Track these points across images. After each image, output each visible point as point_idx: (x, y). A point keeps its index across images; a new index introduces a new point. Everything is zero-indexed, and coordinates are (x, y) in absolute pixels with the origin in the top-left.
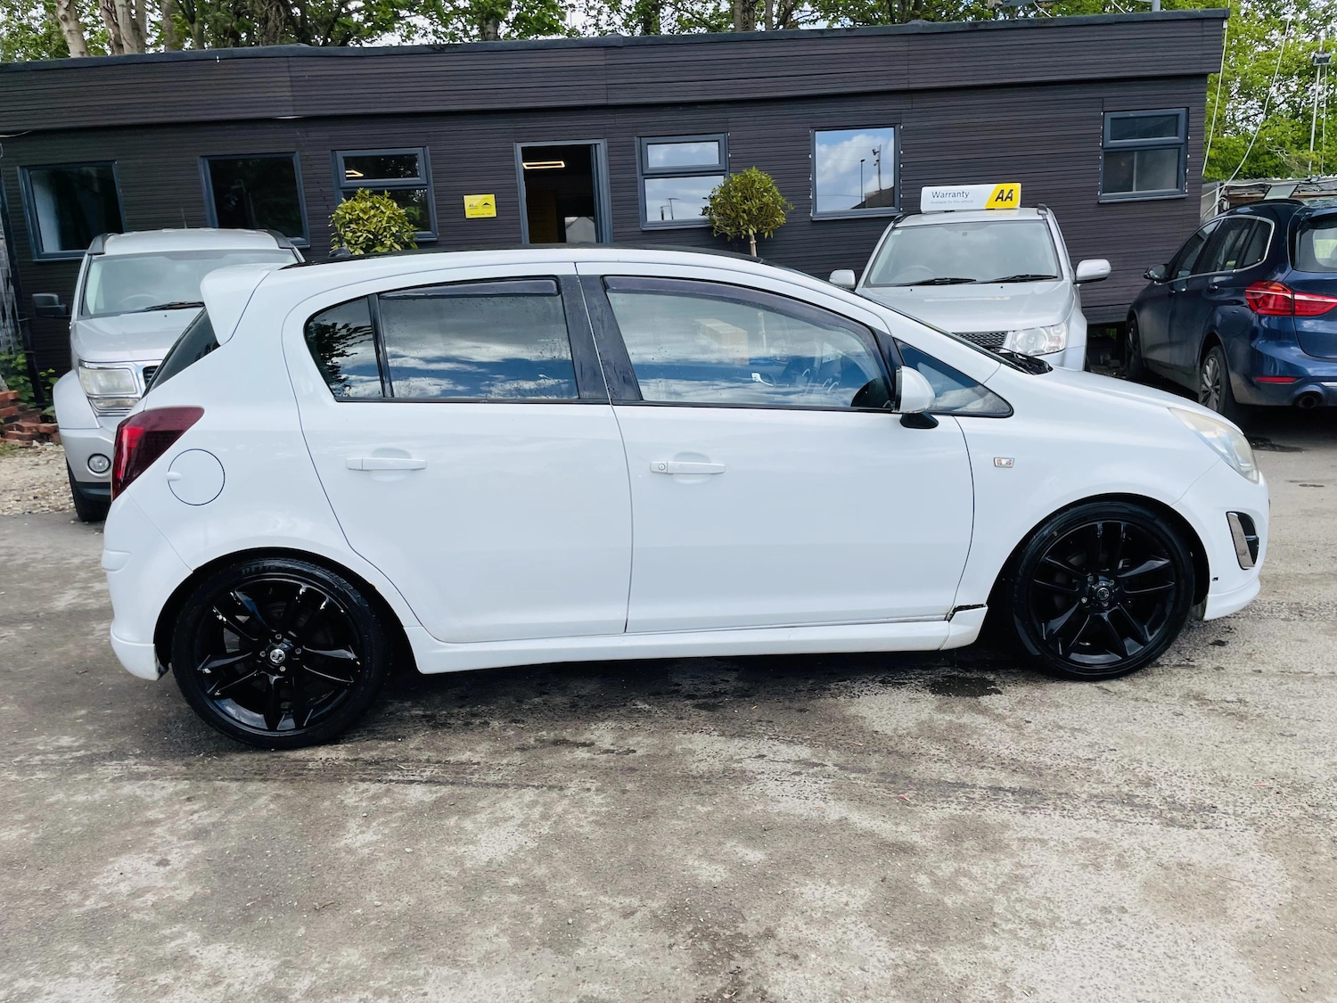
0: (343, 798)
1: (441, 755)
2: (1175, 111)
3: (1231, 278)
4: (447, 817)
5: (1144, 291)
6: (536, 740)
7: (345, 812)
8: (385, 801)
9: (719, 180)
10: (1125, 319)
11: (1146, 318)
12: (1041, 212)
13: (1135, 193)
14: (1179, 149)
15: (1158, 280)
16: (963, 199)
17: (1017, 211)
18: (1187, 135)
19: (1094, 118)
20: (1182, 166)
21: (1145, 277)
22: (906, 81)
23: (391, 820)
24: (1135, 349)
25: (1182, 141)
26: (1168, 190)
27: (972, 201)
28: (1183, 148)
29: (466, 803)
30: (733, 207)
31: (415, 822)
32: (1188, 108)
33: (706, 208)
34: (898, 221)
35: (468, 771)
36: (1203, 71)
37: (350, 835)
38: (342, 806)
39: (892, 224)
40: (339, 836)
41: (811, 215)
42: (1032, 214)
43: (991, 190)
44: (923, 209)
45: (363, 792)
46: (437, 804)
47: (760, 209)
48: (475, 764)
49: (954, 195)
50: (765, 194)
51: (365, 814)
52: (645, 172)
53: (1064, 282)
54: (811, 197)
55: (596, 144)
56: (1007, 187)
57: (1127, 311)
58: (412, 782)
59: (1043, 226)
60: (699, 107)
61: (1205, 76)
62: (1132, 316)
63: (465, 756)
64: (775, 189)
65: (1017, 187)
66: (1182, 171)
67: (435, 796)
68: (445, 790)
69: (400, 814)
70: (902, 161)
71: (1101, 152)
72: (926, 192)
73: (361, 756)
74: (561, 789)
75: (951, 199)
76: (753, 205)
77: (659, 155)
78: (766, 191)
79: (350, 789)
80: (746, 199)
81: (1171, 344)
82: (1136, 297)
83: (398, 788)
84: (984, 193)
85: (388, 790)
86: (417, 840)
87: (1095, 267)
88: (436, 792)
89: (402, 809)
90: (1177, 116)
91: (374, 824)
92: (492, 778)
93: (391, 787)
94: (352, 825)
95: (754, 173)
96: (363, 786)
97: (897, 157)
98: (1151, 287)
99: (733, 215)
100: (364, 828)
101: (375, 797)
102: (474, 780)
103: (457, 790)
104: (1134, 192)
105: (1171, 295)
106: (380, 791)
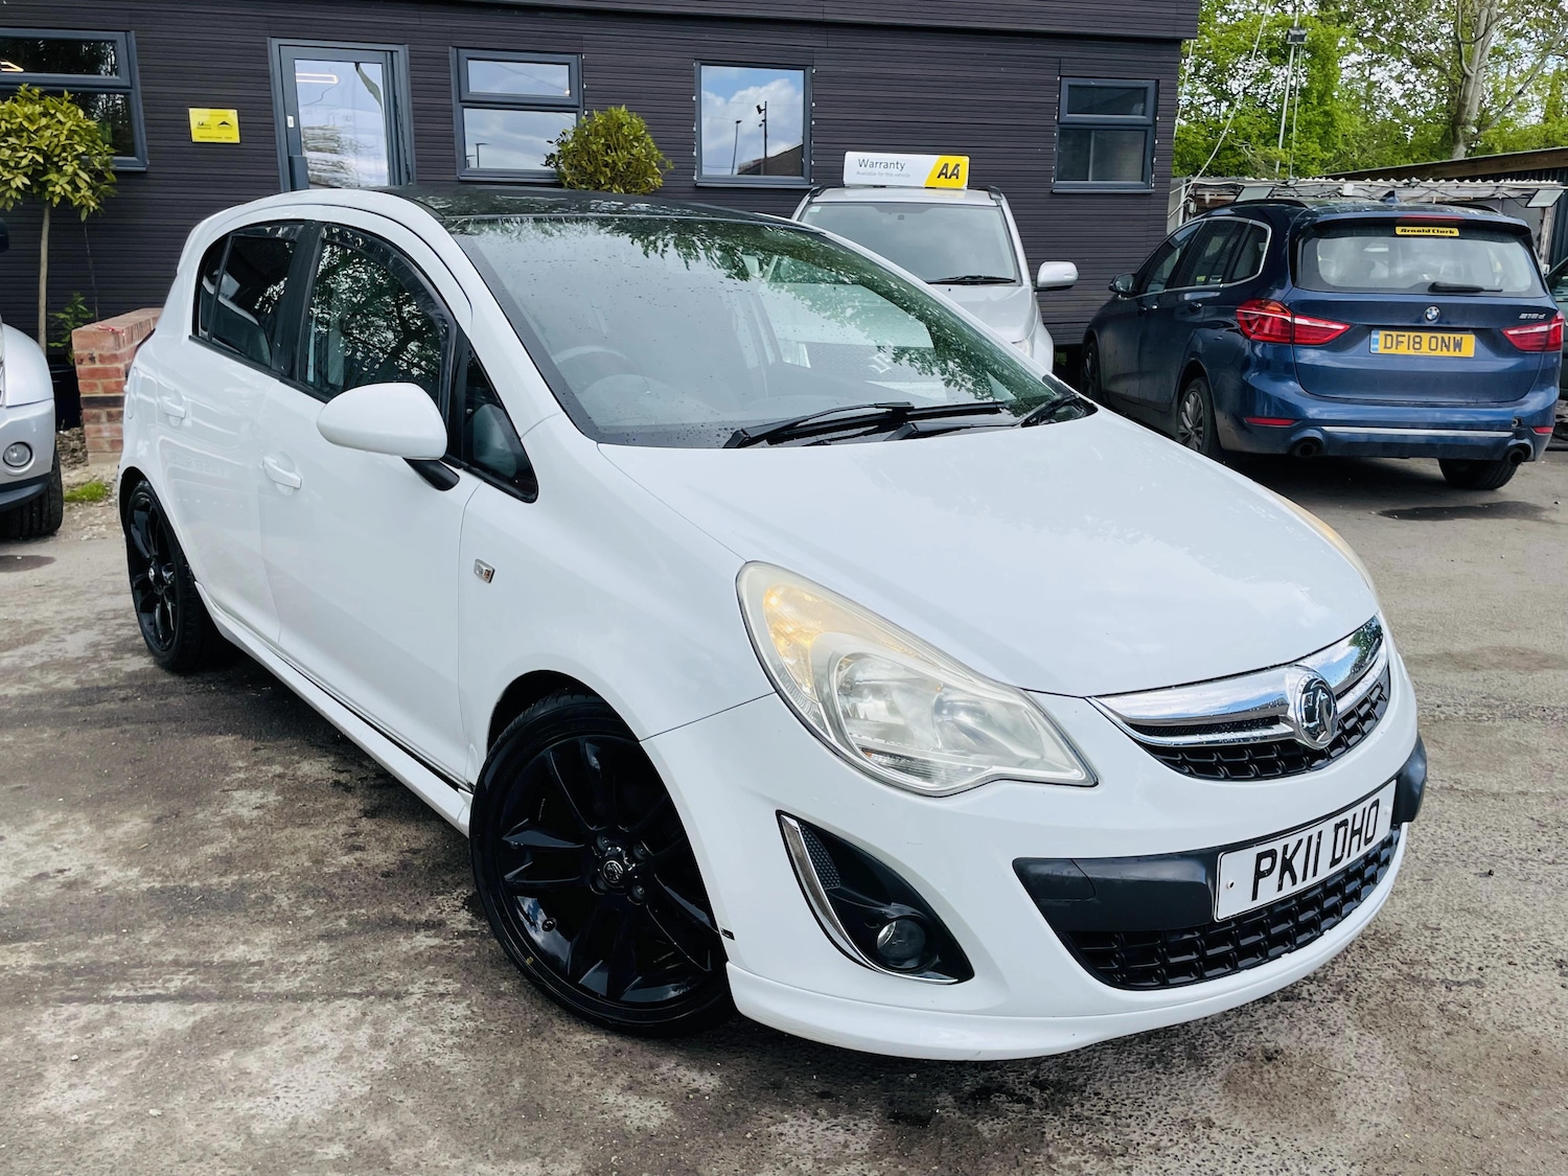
0: (34, 1031)
1: (197, 952)
2: (1143, 83)
3: (1218, 294)
4: (215, 1053)
5: (1106, 305)
6: (349, 924)
7: (41, 1055)
8: (107, 1033)
9: (568, 121)
10: (1080, 341)
11: (1108, 341)
12: (994, 196)
13: (1091, 184)
14: (1146, 131)
15: (1124, 294)
16: (898, 171)
17: (963, 194)
18: (1155, 115)
19: (1053, 84)
20: (1148, 153)
21: (1111, 289)
22: (820, 10)
23: (121, 1063)
24: (1093, 379)
25: (1150, 122)
26: (1129, 182)
27: (909, 176)
28: (1150, 130)
29: (245, 1028)
30: (592, 157)
31: (162, 1066)
32: (1158, 81)
33: (552, 156)
34: (815, 194)
35: (245, 977)
36: (1178, 35)
37: (53, 1093)
38: (32, 1044)
39: (807, 198)
40: (32, 1095)
41: (695, 178)
42: (981, 198)
43: (933, 162)
44: (846, 180)
45: (68, 1019)
46: (197, 1032)
47: (629, 164)
48: (254, 964)
49: (886, 166)
50: (636, 144)
51: (75, 1057)
52: (463, 98)
53: (1023, 287)
54: (695, 154)
55: (392, 52)
56: (952, 160)
57: (1085, 330)
58: (149, 999)
59: (996, 214)
60: (542, 14)
61: (1178, 42)
62: (1090, 337)
63: (237, 952)
64: (649, 139)
65: (964, 161)
66: (1148, 161)
67: (192, 1019)
68: (207, 1010)
69: (135, 1052)
70: (814, 116)
71: (1057, 128)
72: (852, 158)
73: (61, 959)
74: (398, 997)
75: (882, 170)
76: (620, 158)
77: (485, 76)
78: (637, 139)
79: (45, 1016)
80: (609, 147)
81: (1141, 374)
82: (1094, 314)
83: (127, 1011)
84: (924, 165)
85: (111, 1015)
86: (167, 1095)
87: (1058, 271)
88: (194, 1013)
89: (138, 1045)
90: (1145, 89)
91: (92, 1071)
92: (284, 985)
93: (116, 1009)
94: (54, 1074)
95: (621, 112)
96: (71, 1008)
97: (808, 110)
98: (1114, 301)
99: (591, 169)
100: (75, 1080)
101: (90, 1028)
102: (255, 991)
103: (228, 1008)
104: (1090, 182)
105: (1141, 313)
106: (97, 1017)
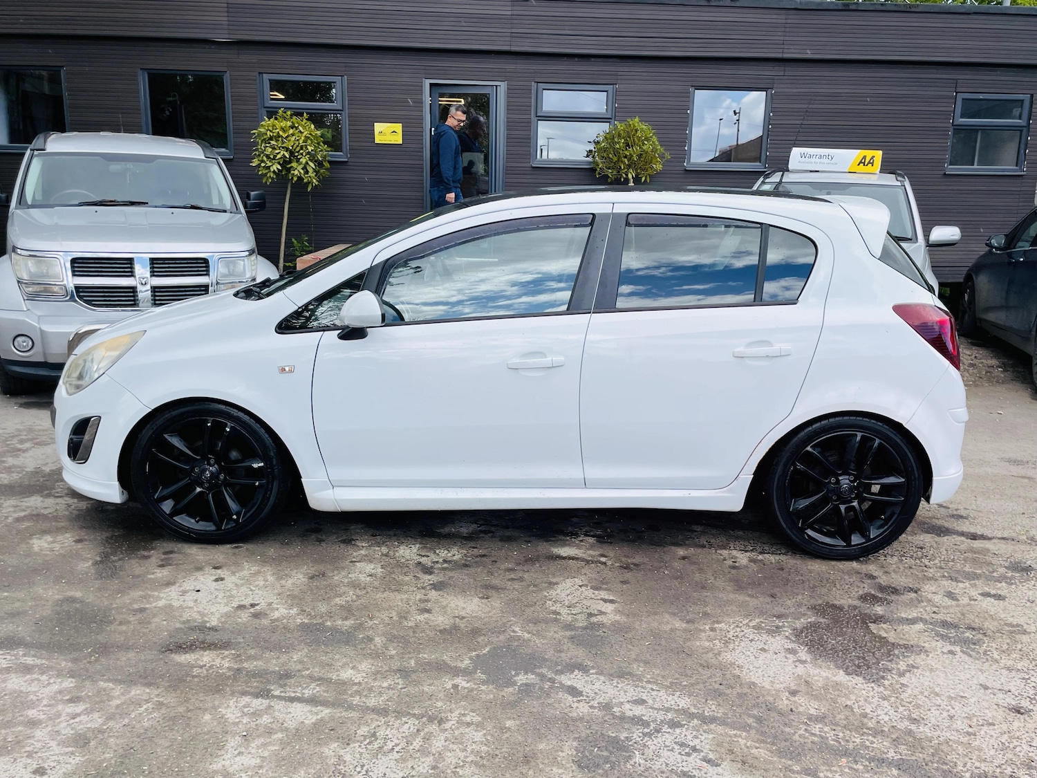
0: (224, 712)
1: (323, 671)
2: (1021, 97)
4: (326, 744)
5: (982, 256)
6: (417, 663)
7: (225, 729)
8: (265, 719)
9: (604, 127)
10: (962, 280)
11: (983, 282)
12: (899, 178)
13: (976, 168)
14: (1021, 131)
15: (997, 249)
16: (829, 161)
17: (876, 177)
18: (1029, 119)
19: (951, 97)
20: (1022, 146)
21: (987, 244)
22: (781, 51)
23: (270, 742)
24: (970, 308)
25: (1025, 124)
26: (1006, 166)
27: (836, 164)
28: (1025, 130)
29: (345, 728)
30: (616, 153)
31: (294, 747)
32: (1032, 95)
33: (591, 151)
34: (767, 176)
35: (350, 692)
37: (229, 756)
38: (222, 720)
39: (761, 179)
40: (217, 756)
41: (685, 164)
42: (890, 180)
43: (854, 154)
44: (791, 167)
45: (245, 706)
46: (318, 726)
47: (640, 156)
48: (356, 684)
49: (821, 157)
50: (646, 142)
51: (245, 733)
52: (538, 115)
53: (918, 244)
54: (686, 148)
55: (496, 86)
56: (869, 153)
57: (965, 273)
58: (292, 700)
59: (900, 192)
60: (593, 59)
62: (969, 277)
63: (347, 674)
64: (655, 139)
65: (878, 154)
66: (1022, 151)
67: (315, 718)
68: (325, 712)
69: (280, 735)
70: (771, 122)
71: (951, 129)
72: (796, 152)
73: (245, 665)
74: (441, 722)
75: (817, 160)
76: (634, 151)
77: (553, 100)
78: (647, 139)
79: (232, 702)
80: (628, 145)
81: (1006, 307)
82: (973, 261)
83: (278, 706)
84: (848, 157)
85: (270, 707)
86: (295, 768)
87: (946, 233)
88: (317, 714)
89: (282, 731)
90: (1022, 101)
91: (253, 745)
92: (372, 702)
93: (272, 704)
94: (233, 742)
95: (637, 122)
96: (247, 699)
97: (767, 119)
98: (990, 252)
99: (615, 159)
100: (243, 749)
101: (256, 714)
102: (354, 703)
103: (339, 713)
104: (975, 167)
105: (1010, 263)
106: (261, 708)
